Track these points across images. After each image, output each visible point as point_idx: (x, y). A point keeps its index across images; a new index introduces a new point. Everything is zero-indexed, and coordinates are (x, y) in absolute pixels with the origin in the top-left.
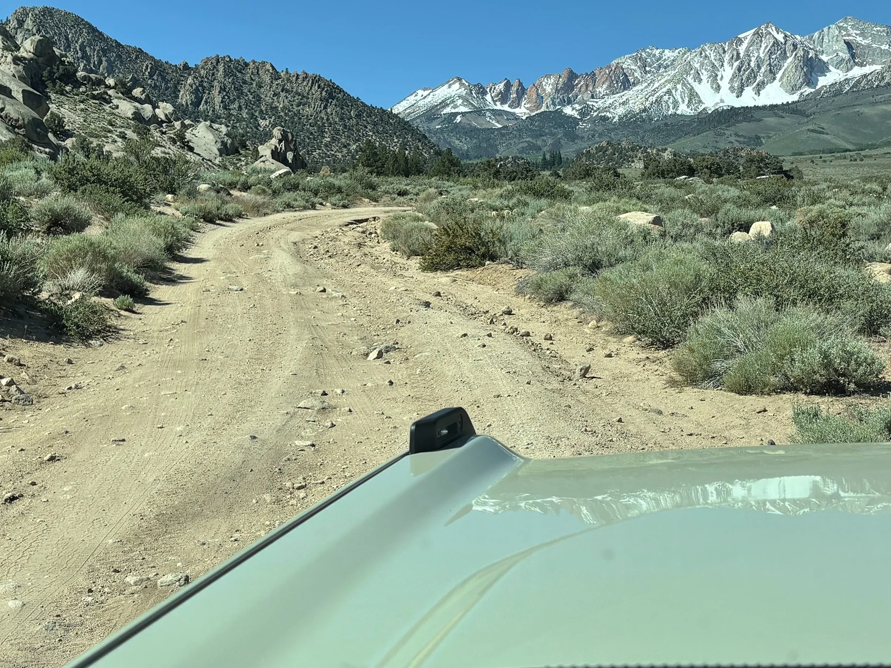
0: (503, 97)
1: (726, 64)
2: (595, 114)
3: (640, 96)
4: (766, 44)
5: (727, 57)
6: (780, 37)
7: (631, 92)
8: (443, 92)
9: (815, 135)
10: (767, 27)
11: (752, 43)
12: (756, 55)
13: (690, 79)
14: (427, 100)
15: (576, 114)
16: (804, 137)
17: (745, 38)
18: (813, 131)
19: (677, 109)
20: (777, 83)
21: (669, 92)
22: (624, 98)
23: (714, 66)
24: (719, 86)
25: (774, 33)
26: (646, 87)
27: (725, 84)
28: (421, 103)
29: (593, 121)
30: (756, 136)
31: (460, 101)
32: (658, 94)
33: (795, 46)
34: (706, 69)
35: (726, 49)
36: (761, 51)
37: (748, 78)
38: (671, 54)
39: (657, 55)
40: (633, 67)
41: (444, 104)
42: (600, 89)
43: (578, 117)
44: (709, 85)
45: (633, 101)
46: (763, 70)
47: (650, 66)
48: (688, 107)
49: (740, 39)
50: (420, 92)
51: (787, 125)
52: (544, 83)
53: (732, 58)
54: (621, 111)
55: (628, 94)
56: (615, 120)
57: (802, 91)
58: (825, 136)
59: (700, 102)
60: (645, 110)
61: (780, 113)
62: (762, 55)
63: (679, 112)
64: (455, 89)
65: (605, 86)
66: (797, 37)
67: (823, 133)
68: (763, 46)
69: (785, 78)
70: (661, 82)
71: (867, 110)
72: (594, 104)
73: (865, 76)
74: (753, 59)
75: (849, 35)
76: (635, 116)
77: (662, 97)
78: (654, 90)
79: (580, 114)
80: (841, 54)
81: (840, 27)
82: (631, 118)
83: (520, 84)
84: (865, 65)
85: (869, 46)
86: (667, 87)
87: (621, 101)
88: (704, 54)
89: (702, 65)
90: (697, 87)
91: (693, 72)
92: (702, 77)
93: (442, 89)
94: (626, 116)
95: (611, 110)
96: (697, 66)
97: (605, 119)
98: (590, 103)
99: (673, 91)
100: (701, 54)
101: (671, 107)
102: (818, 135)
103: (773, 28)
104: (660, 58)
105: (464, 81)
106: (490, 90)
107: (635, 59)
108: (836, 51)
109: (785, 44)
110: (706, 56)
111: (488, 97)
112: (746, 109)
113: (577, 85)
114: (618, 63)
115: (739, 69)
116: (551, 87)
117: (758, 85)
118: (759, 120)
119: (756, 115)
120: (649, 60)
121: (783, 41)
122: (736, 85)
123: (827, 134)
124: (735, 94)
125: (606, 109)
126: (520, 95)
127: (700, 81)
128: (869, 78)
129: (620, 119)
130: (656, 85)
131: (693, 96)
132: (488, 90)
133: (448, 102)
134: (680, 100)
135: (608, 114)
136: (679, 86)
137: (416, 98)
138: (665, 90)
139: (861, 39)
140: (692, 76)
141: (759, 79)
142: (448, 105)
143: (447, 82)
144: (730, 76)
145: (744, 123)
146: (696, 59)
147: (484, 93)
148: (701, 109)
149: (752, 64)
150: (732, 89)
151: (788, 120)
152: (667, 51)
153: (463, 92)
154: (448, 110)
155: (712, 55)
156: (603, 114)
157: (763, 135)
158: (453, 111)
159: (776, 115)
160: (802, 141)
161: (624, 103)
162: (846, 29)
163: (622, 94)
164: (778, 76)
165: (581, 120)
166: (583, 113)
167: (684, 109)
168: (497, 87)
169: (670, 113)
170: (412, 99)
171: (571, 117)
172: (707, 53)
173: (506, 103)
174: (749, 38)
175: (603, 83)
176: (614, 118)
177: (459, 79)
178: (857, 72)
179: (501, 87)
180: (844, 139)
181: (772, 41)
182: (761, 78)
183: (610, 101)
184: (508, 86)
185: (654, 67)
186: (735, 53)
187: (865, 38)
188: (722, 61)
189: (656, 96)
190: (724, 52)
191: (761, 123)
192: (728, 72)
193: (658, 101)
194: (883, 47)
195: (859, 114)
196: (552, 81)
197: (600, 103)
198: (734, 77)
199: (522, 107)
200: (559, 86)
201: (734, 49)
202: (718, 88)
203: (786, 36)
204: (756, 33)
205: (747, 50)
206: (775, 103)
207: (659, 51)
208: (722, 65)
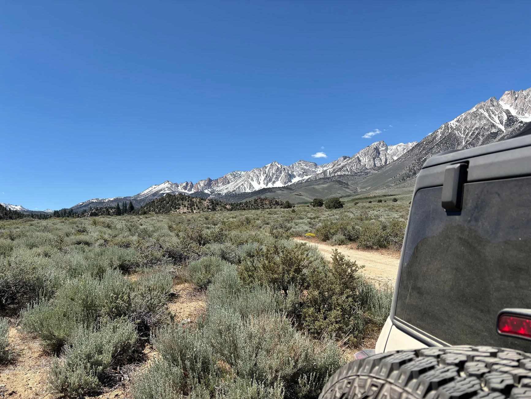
0: (185, 188)
1: (262, 175)
2: (216, 192)
3: (232, 186)
4: (275, 168)
5: (262, 173)
6: (279, 166)
7: (229, 185)
8: (162, 186)
9: (298, 196)
10: (275, 163)
11: (270, 169)
12: (272, 172)
13: (250, 180)
14: (155, 189)
15: (209, 193)
16: (294, 197)
17: (268, 166)
18: (297, 195)
19: (245, 191)
20: (279, 181)
21: (242, 184)
22: (227, 187)
23: (258, 176)
24: (260, 182)
25: (277, 165)
26: (235, 183)
27: (262, 182)
28: (153, 190)
29: (215, 195)
30: (274, 198)
31: (167, 189)
32: (239, 185)
33: (284, 169)
34: (255, 177)
35: (262, 170)
36: (273, 171)
37: (269, 180)
38: (244, 173)
39: (239, 173)
40: (231, 177)
41: (161, 190)
42: (220, 185)
43: (210, 194)
44: (256, 182)
45: (230, 188)
46: (274, 177)
47: (237, 177)
48: (249, 190)
49: (266, 167)
50: (154, 186)
51: (285, 193)
52: (200, 183)
53: (264, 173)
54: (225, 191)
55: (228, 185)
56: (223, 195)
57: (288, 184)
58: (302, 197)
59: (253, 188)
60: (234, 191)
61: (282, 189)
62: (274, 172)
63: (246, 192)
64: (167, 185)
65: (221, 184)
66: (285, 166)
67: (301, 196)
68: (274, 169)
69: (282, 180)
70: (240, 182)
71: (316, 187)
72: (216, 189)
73: (309, 178)
74: (271, 173)
75: (302, 166)
76: (231, 193)
77: (240, 186)
78: (237, 184)
79: (211, 192)
80: (299, 172)
81: (299, 163)
82: (229, 194)
83: (192, 183)
84: (308, 176)
85: (309, 169)
86: (242, 183)
87: (226, 188)
88: (254, 172)
89: (254, 175)
90: (252, 182)
91: (250, 177)
92: (254, 179)
93: (162, 185)
94: (227, 193)
95: (222, 191)
96: (252, 176)
97: (220, 194)
98: (215, 189)
99: (244, 184)
100: (253, 171)
101: (243, 190)
102: (299, 196)
103: (277, 163)
104: (240, 174)
105: (170, 182)
106: (181, 185)
107: (231, 175)
108: (298, 171)
109: (281, 168)
110: (255, 172)
111: (179, 188)
112: (269, 188)
113: (212, 183)
114: (226, 176)
115: (266, 177)
116: (203, 184)
117: (273, 182)
118: (275, 192)
119: (273, 190)
120: (236, 175)
121: (280, 167)
122: (266, 182)
123: (303, 196)
124: (265, 185)
125: (220, 191)
126: (191, 187)
127: (253, 181)
128: (311, 178)
129: (225, 194)
130: (238, 182)
131: (251, 186)
132: (180, 185)
133: (163, 189)
134: (246, 187)
135: (221, 192)
136: (246, 183)
137: (152, 188)
138: (241, 184)
139: (306, 167)
140: (250, 179)
141: (273, 180)
142: (162, 190)
143: (164, 183)
144: (263, 179)
145: (269, 193)
146: (251, 173)
147: (178, 186)
148: (254, 190)
149: (271, 175)
150: (264, 183)
151: (286, 192)
152: (242, 172)
153: (169, 186)
154: (162, 192)
155: (257, 172)
156: (219, 193)
157: (276, 197)
158: (164, 192)
159: (281, 190)
160: (293, 199)
161: (226, 189)
162: (301, 164)
163: (226, 185)
164: (279, 179)
165: (211, 194)
166: (212, 193)
167: (248, 190)
168: (183, 184)
169: (243, 192)
170: (150, 189)
171: (207, 193)
172: (255, 171)
173: (186, 190)
174: (269, 166)
175: (221, 182)
176: (223, 194)
177: (168, 181)
178: (306, 178)
179: (184, 184)
180: (309, 198)
181: (277, 167)
182: (274, 180)
183: (222, 188)
184: (187, 184)
185: (238, 177)
186: (264, 171)
187: (307, 166)
188: (260, 174)
189: (238, 186)
190: (261, 171)
191: (275, 193)
192: (262, 178)
193: (239, 188)
194: (313, 170)
195: (314, 188)
196: (203, 182)
197: (218, 189)
198: (265, 179)
199: (192, 191)
200: (206, 184)
201: (264, 170)
202: (259, 183)
203: (281, 166)
204: (271, 165)
205: (269, 170)
206: (280, 187)
207: (240, 172)
208: (260, 176)
